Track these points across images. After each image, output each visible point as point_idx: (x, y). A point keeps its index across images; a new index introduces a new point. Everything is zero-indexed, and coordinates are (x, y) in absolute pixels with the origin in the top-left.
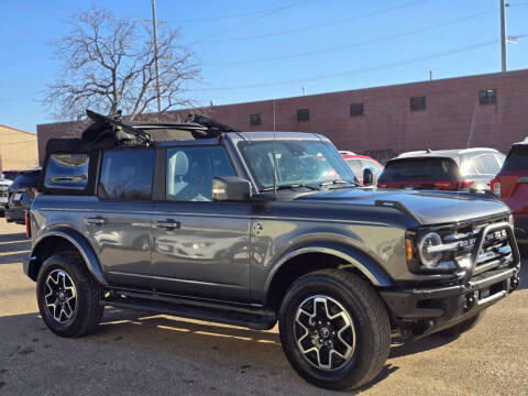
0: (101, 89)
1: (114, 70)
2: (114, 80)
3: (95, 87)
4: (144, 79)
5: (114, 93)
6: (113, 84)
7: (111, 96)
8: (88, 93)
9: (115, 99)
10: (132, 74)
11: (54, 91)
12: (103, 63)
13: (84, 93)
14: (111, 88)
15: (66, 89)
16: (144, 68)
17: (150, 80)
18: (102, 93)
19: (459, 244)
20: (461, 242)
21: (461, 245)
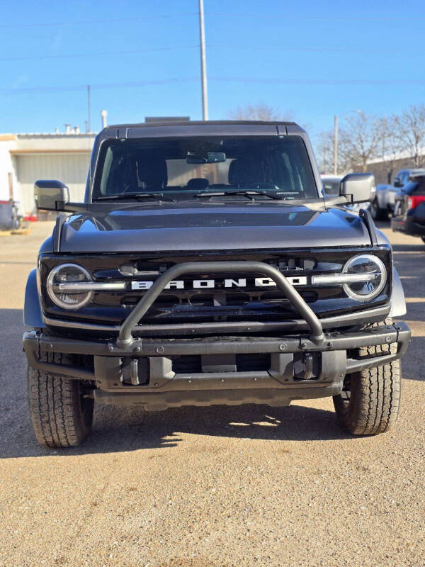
19: (130, 285)
20: (133, 283)
21: (133, 288)
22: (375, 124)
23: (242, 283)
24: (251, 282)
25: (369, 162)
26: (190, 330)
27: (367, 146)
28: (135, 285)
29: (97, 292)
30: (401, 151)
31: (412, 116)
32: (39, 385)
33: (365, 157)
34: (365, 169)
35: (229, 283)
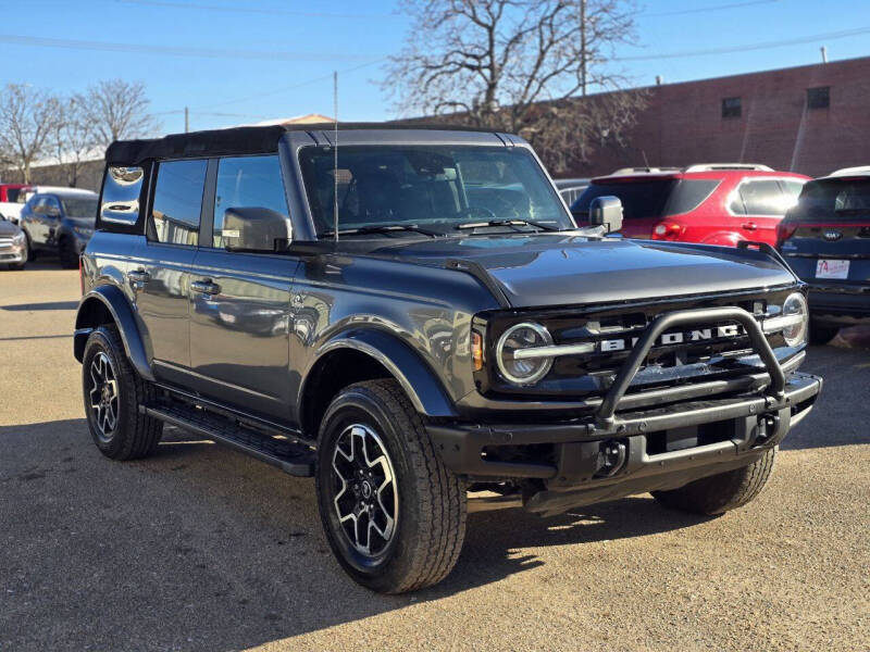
0: (471, 61)
1: (491, 29)
2: (492, 45)
3: (460, 58)
4: (542, 42)
5: (491, 67)
6: (490, 53)
7: (487, 72)
8: (451, 68)
9: (493, 77)
10: (520, 34)
11: (398, 66)
12: (474, 18)
13: (444, 68)
14: (486, 61)
15: (419, 63)
16: (541, 24)
17: (552, 43)
18: (472, 68)
19: (600, 346)
20: (604, 342)
21: (603, 349)
22: (39, 106)
23: (707, 334)
24: (715, 332)
25: (33, 165)
26: (659, 398)
27: (28, 139)
28: (606, 345)
29: (557, 358)
30: (89, 150)
31: (104, 97)
32: (433, 499)
33: (27, 158)
34: (28, 176)
35: (696, 335)
